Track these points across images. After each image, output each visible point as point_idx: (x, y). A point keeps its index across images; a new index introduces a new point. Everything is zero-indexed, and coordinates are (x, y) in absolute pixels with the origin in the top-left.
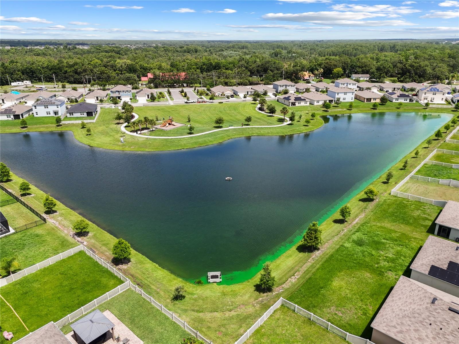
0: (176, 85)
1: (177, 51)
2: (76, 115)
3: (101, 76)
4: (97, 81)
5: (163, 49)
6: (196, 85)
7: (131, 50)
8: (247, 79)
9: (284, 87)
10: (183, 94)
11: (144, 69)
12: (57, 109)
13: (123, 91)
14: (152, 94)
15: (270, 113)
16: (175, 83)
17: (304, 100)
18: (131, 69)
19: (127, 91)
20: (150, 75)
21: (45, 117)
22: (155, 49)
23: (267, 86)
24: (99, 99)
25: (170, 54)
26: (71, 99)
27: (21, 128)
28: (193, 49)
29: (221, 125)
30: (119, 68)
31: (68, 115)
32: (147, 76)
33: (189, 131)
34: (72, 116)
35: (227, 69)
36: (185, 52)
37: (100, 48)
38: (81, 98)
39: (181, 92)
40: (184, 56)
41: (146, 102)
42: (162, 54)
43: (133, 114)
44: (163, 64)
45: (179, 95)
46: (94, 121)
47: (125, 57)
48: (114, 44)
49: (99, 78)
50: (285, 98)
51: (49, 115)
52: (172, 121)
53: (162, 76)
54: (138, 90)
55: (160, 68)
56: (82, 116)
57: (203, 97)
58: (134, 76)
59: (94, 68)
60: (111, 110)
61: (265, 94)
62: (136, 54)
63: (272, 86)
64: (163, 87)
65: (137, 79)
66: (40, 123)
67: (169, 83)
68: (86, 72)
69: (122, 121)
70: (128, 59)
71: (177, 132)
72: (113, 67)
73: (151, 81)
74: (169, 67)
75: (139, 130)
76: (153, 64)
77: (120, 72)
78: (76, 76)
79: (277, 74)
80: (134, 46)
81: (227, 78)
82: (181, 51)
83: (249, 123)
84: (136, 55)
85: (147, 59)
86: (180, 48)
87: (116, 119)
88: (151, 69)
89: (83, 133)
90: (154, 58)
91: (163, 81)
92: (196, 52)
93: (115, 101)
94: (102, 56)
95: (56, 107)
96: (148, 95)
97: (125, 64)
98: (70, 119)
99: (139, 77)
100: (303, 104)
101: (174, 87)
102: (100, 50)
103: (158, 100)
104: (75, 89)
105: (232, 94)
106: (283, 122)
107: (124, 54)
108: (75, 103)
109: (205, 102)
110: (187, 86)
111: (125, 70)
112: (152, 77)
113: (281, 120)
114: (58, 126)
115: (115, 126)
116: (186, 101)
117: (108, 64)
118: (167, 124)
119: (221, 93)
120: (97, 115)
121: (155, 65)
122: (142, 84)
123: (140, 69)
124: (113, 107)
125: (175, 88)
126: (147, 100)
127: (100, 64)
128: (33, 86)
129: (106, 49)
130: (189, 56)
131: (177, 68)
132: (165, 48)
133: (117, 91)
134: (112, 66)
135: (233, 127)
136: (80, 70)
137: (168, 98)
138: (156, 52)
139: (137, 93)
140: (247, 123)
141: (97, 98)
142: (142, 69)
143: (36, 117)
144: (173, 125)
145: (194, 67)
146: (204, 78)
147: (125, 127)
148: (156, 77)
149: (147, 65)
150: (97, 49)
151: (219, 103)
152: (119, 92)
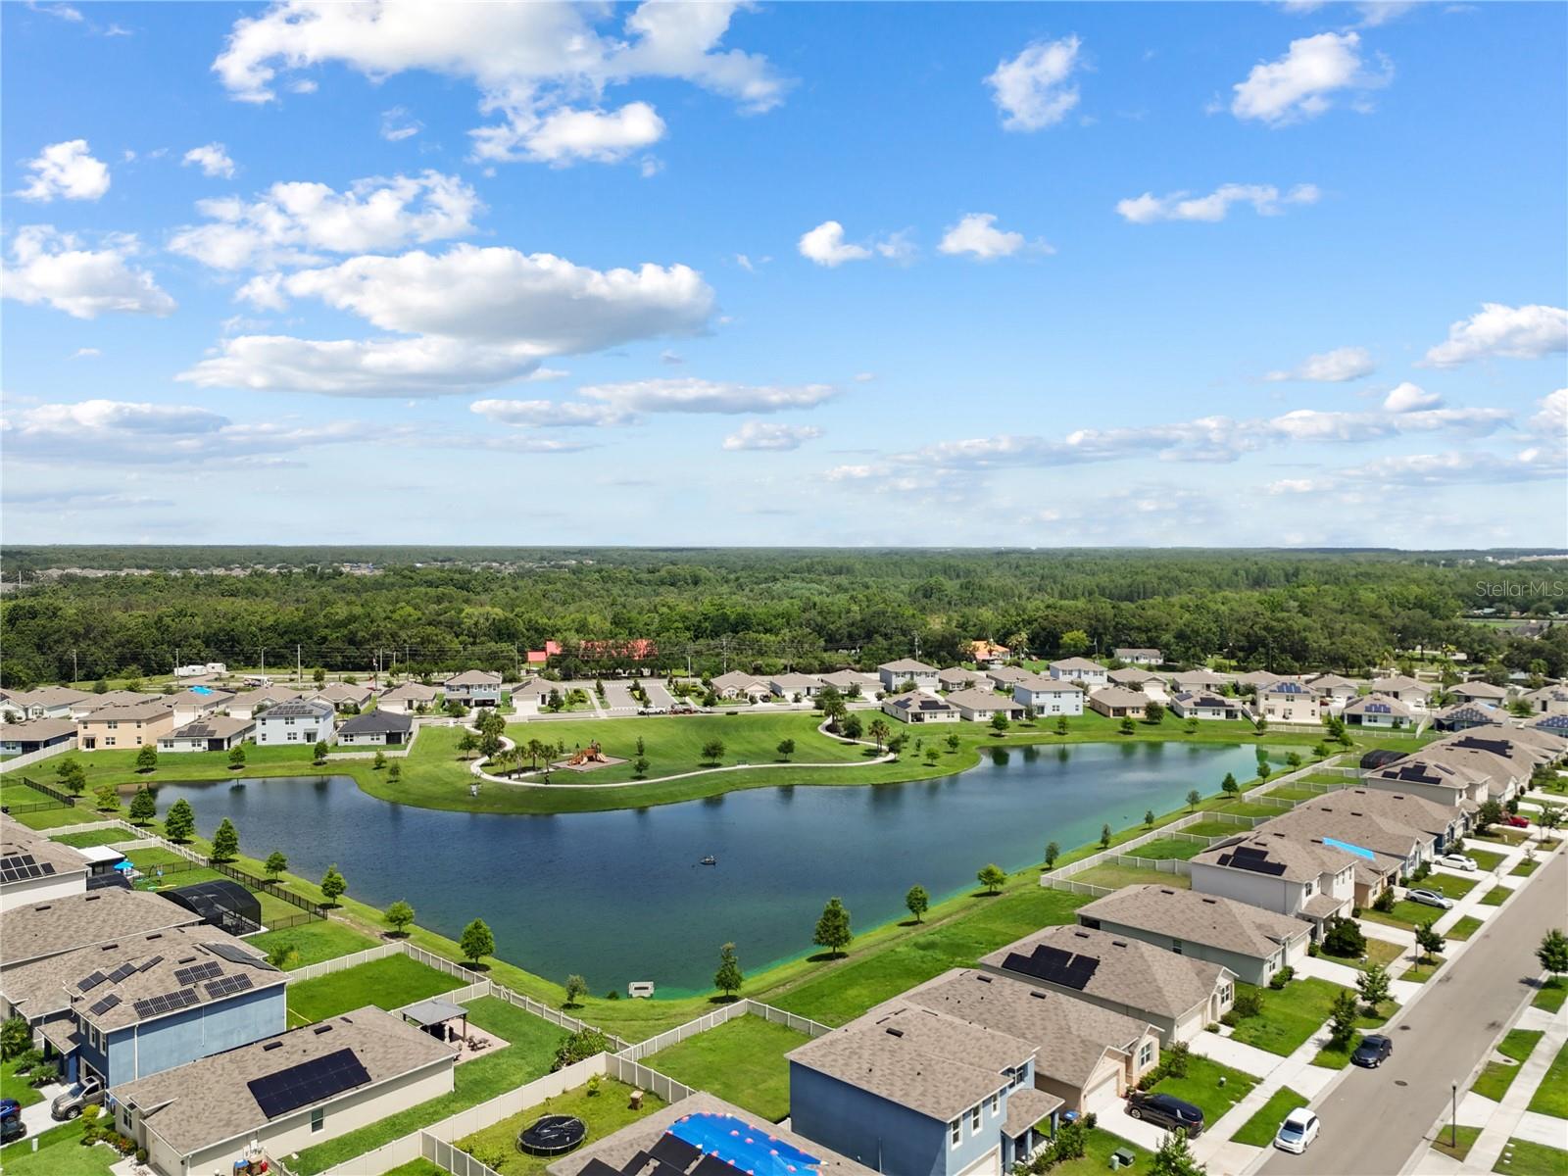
0: (621, 671)
1: (639, 582)
2: (359, 741)
3: (420, 648)
4: (408, 663)
5: (597, 576)
6: (675, 672)
7: (502, 579)
8: (816, 658)
9: (908, 676)
10: (637, 693)
11: (536, 630)
12: (316, 726)
13: (480, 686)
14: (554, 692)
15: (847, 736)
16: (620, 667)
17: (947, 707)
18: (502, 632)
19: (490, 686)
20: (553, 647)
21: (285, 746)
22: (572, 576)
23: (865, 674)
24: (415, 704)
25: (616, 591)
26: (345, 705)
27: (230, 768)
28: (688, 577)
29: (717, 761)
30: (469, 628)
31: (341, 741)
32: (544, 649)
33: (635, 773)
34: (349, 743)
35: (766, 631)
36: (662, 583)
37: (413, 575)
38: (368, 703)
39: (632, 690)
40: (658, 595)
41: (537, 713)
42: (591, 588)
43: (502, 738)
44: (591, 619)
45: (627, 697)
46: (405, 753)
47: (484, 597)
48: (450, 560)
49: (414, 654)
50: (898, 703)
51: (292, 742)
52: (597, 750)
53: (586, 648)
54: (515, 685)
55: (582, 628)
56: (376, 742)
57: (687, 699)
58: (509, 649)
59: (401, 628)
60: (447, 731)
61: (854, 693)
62: (516, 589)
63: (876, 676)
64: (586, 677)
65: (518, 657)
66: (273, 759)
67: (601, 667)
68: (378, 639)
69: (474, 752)
70: (494, 606)
71: (609, 775)
72: (454, 627)
73: (554, 662)
74: (607, 626)
75: (515, 771)
76: (563, 618)
77: (471, 640)
78: (352, 651)
79: (899, 644)
80: (511, 564)
81: (761, 653)
82: (649, 581)
83: (789, 756)
84: (517, 594)
85: (547, 604)
86: (650, 572)
87: (462, 747)
88: (558, 631)
89: (380, 777)
90: (570, 600)
91: (587, 661)
92: (696, 583)
93: (455, 709)
94: (417, 597)
95: (314, 720)
96: (543, 697)
97: (487, 620)
98: (345, 749)
99: (522, 652)
100: (942, 717)
101: (615, 677)
102: (411, 578)
103: (569, 707)
104: (351, 681)
105: (767, 692)
106: (876, 756)
107: (480, 589)
108: (351, 716)
109: (691, 712)
110: (652, 675)
111: (485, 635)
112: (558, 651)
113: (872, 753)
114: (316, 764)
115: (458, 763)
116: (641, 709)
117: (441, 618)
118: (585, 759)
119: (737, 691)
120: (411, 742)
121: (568, 620)
122: (528, 672)
123: (528, 630)
124: (451, 725)
125: (619, 679)
126: (540, 709)
127: (419, 619)
128: (233, 677)
129: (430, 577)
130: (670, 596)
131: (630, 629)
132: (603, 573)
133: (462, 686)
134: (450, 625)
135: (747, 766)
136: (363, 634)
137: (596, 702)
138: (575, 584)
139: (515, 690)
140: (782, 756)
141: (410, 702)
142: (532, 632)
143: (261, 747)
144: (600, 761)
145: (676, 625)
146: (698, 653)
147: (483, 765)
148: (568, 651)
149: (545, 620)
150: (404, 577)
151: (728, 714)
152: (468, 687)
